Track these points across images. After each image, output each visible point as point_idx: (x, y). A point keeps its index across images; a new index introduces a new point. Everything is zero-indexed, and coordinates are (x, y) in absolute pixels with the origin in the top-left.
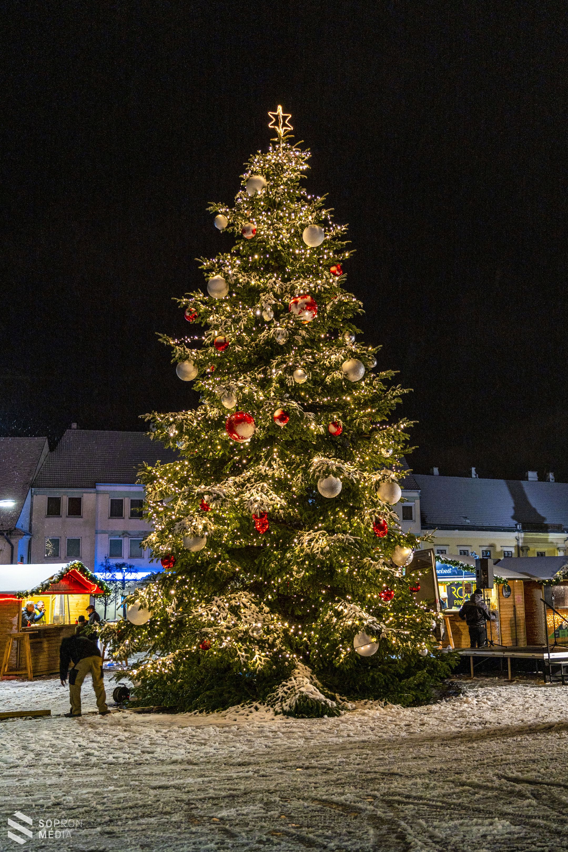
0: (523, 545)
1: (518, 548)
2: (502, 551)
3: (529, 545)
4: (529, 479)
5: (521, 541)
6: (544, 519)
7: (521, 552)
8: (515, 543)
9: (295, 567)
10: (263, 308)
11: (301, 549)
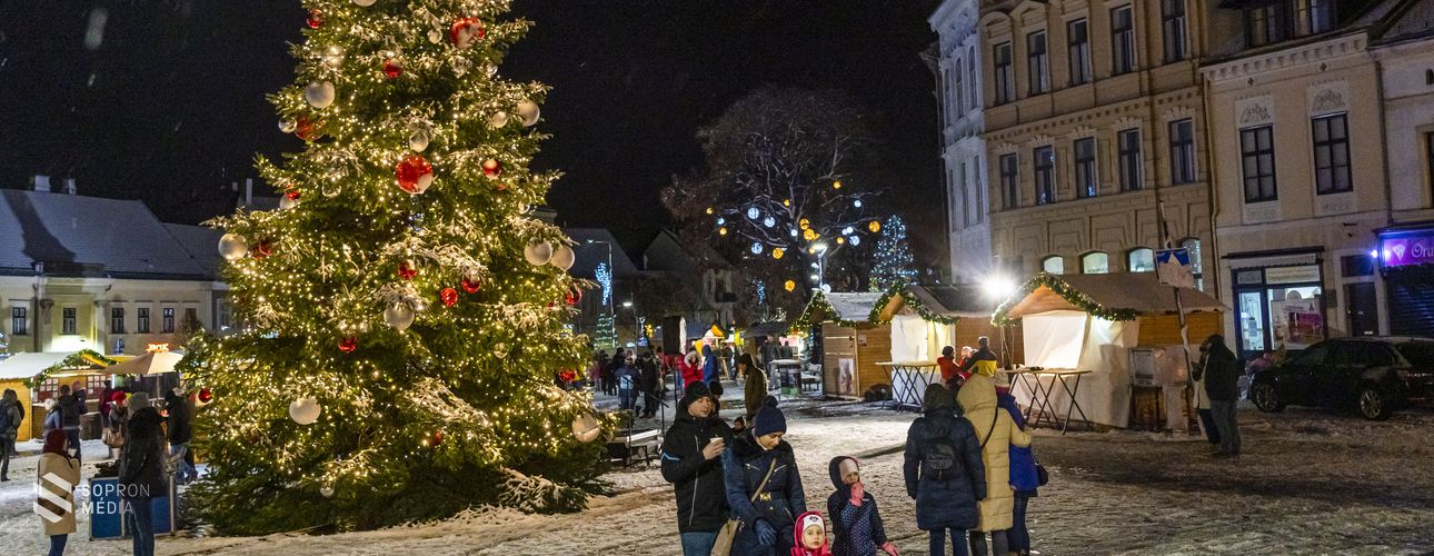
0: (45, 297)
1: (35, 301)
2: (10, 307)
3: (54, 298)
4: (36, 188)
5: (40, 291)
6: (73, 255)
7: (40, 308)
8: (31, 295)
9: (502, 346)
10: (432, 27)
11: (508, 325)
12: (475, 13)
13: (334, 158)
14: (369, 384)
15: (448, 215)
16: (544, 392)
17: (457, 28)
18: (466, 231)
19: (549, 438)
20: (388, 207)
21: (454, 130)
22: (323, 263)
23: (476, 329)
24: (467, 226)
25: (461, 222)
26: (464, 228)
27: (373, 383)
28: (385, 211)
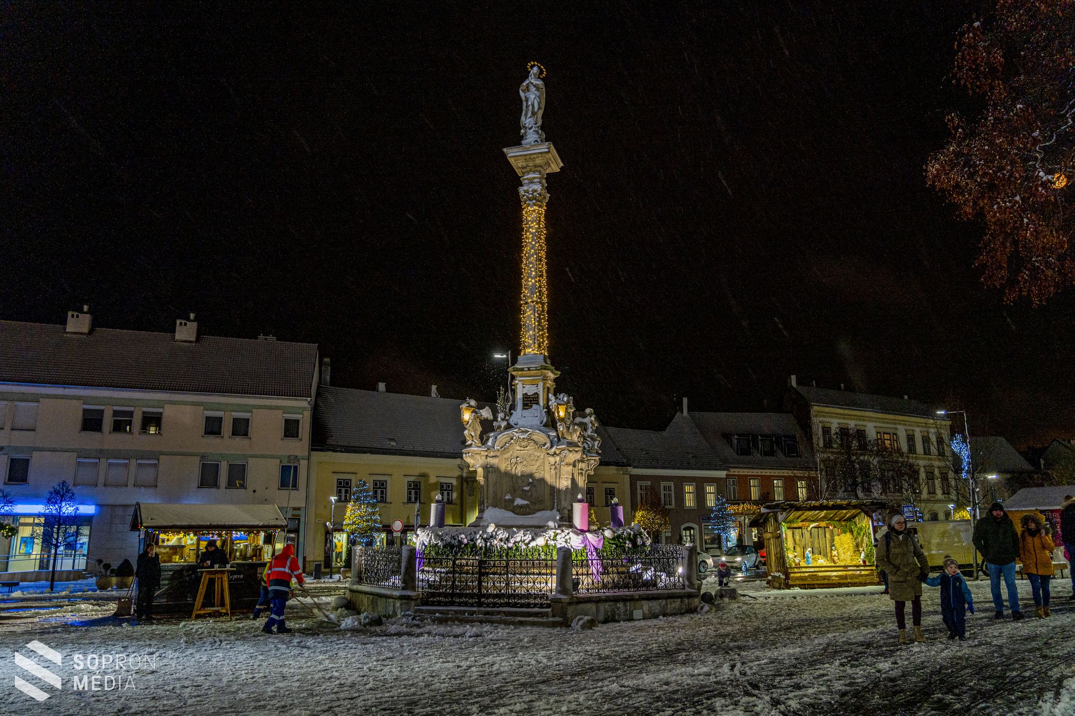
1: (460, 479)
5: (465, 470)
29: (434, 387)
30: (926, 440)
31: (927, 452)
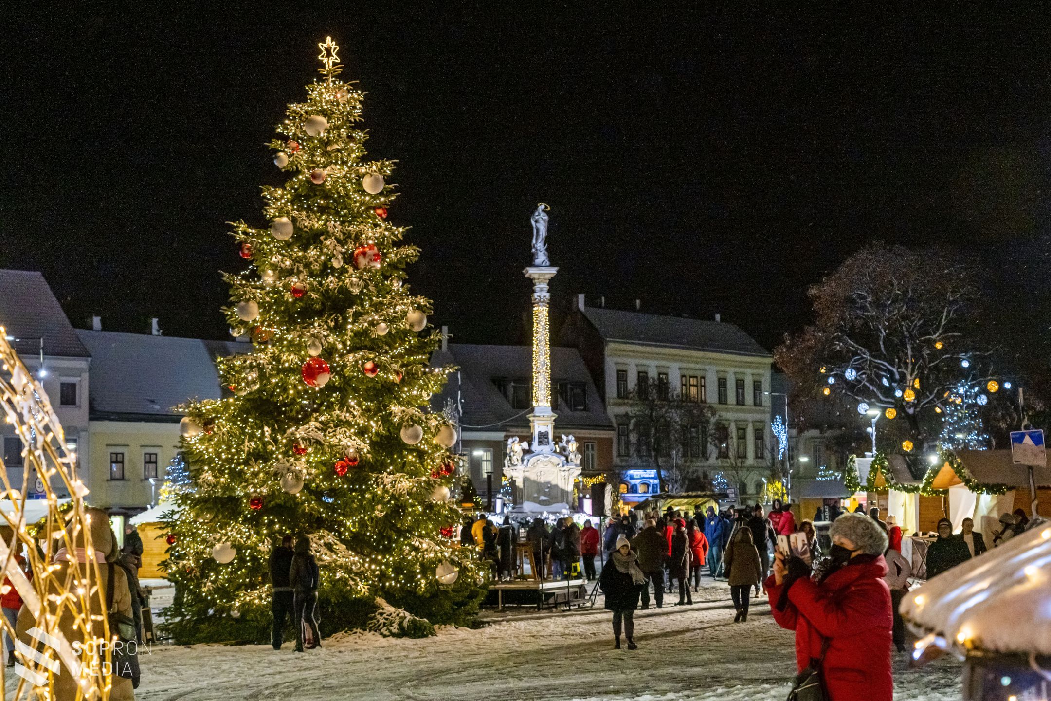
9: (380, 507)
10: (334, 255)
11: (385, 491)
12: (371, 242)
13: (248, 362)
14: (271, 535)
15: (343, 404)
16: (417, 544)
17: (357, 255)
18: (354, 416)
19: (419, 580)
20: (299, 398)
21: (348, 337)
22: (246, 441)
23: (362, 493)
24: (355, 413)
25: (352, 410)
26: (353, 415)
27: (274, 533)
28: (295, 400)
29: (155, 321)
30: (740, 385)
31: (740, 401)
